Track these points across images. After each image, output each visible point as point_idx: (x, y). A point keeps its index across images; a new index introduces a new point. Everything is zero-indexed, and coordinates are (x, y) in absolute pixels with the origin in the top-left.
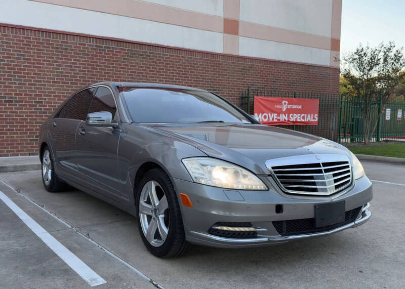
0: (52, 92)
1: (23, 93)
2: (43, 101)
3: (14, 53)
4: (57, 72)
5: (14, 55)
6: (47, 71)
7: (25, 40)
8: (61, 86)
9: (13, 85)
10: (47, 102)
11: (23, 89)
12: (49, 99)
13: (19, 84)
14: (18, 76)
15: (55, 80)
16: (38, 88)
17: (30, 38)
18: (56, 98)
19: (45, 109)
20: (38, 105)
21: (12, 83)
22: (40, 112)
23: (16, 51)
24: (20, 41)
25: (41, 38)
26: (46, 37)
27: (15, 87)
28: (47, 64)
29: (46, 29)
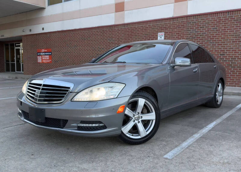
0: (231, 48)
1: (214, 50)
2: (225, 54)
3: (211, 28)
4: (235, 35)
5: (211, 29)
6: (229, 36)
7: (218, 19)
8: (238, 44)
9: (209, 46)
10: (228, 55)
11: (214, 48)
12: (229, 53)
13: (212, 45)
14: (212, 41)
15: (234, 40)
16: (223, 46)
17: (220, 18)
18: (234, 52)
19: (226, 59)
20: (222, 56)
21: (208, 45)
22: (222, 61)
23: (212, 26)
24: (215, 20)
25: (227, 16)
26: (231, 14)
27: (210, 47)
28: (229, 31)
29: (231, 10)
